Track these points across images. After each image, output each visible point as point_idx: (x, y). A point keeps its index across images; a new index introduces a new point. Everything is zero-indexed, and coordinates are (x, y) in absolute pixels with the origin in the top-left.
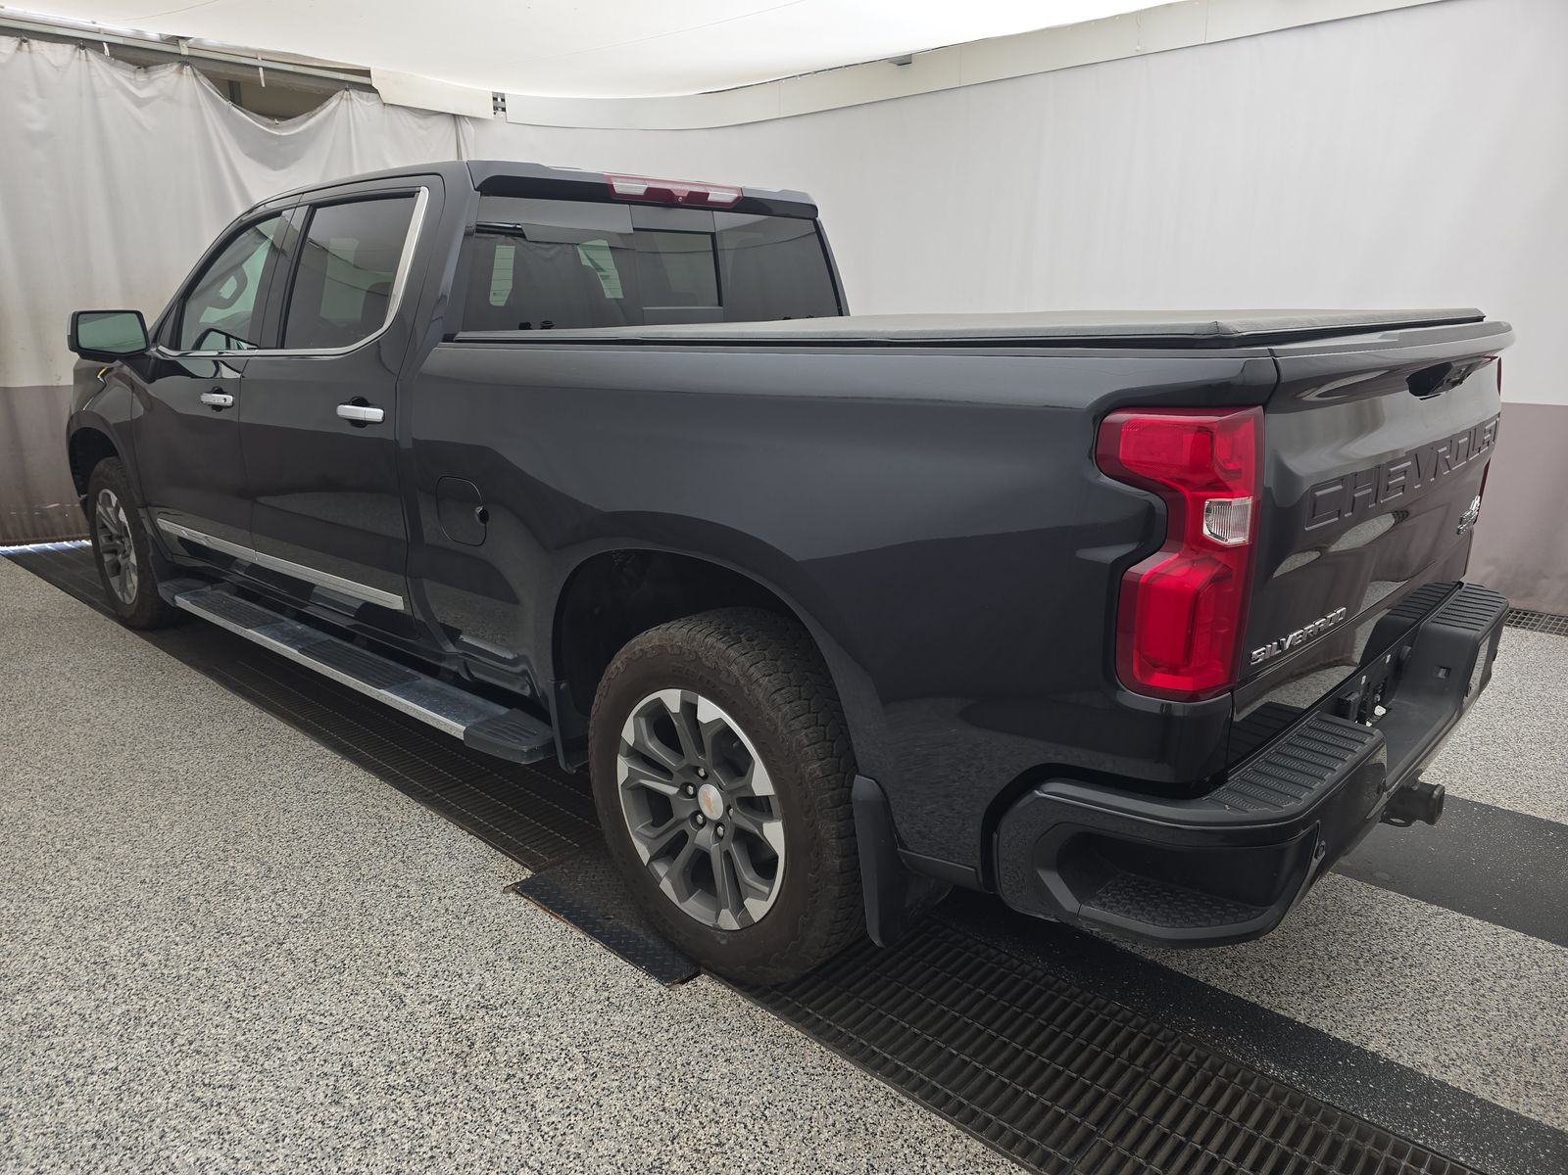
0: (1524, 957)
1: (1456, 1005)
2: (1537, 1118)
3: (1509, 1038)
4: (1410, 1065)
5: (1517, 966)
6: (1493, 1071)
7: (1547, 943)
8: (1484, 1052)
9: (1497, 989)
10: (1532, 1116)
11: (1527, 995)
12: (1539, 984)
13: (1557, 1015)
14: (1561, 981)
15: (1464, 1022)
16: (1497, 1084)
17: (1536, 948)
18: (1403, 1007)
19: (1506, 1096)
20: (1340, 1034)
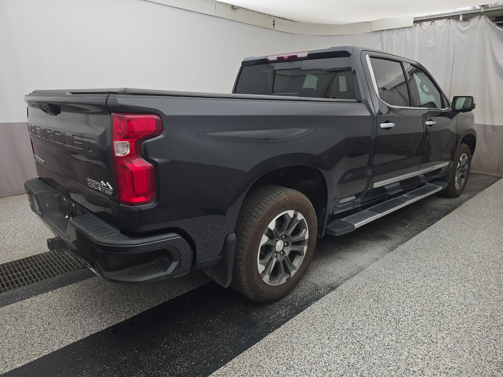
0: (46, 342)
1: (46, 314)
2: (4, 307)
3: (26, 317)
4: (39, 296)
5: (44, 337)
6: (22, 308)
7: (45, 354)
8: (28, 310)
9: (42, 327)
10: (5, 307)
11: (33, 332)
12: (33, 338)
13: (20, 333)
14: (29, 344)
15: (40, 312)
16: (18, 307)
17: (46, 349)
18: (56, 304)
19: (14, 306)
20: (59, 290)
